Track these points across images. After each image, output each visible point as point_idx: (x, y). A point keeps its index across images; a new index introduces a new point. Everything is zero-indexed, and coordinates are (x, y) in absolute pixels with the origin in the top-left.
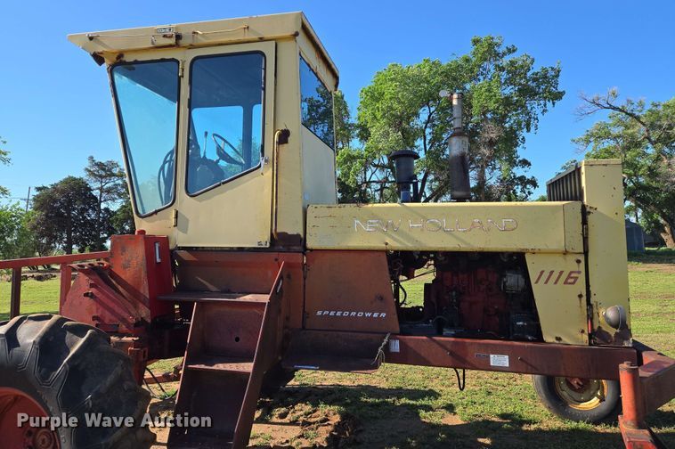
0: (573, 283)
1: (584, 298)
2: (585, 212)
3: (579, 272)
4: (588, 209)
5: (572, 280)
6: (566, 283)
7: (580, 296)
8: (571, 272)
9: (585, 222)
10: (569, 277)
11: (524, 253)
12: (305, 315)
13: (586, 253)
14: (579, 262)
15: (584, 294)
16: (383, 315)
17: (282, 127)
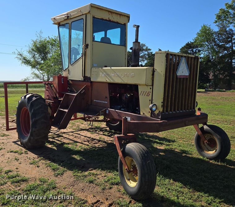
0: (149, 96)
1: (151, 101)
2: (154, 71)
3: (150, 92)
4: (155, 70)
5: (148, 95)
6: (147, 96)
7: (150, 100)
8: (149, 92)
9: (153, 75)
10: (148, 94)
11: (138, 85)
12: (92, 101)
13: (153, 85)
14: (151, 88)
15: (151, 100)
16: (107, 102)
17: (87, 43)
